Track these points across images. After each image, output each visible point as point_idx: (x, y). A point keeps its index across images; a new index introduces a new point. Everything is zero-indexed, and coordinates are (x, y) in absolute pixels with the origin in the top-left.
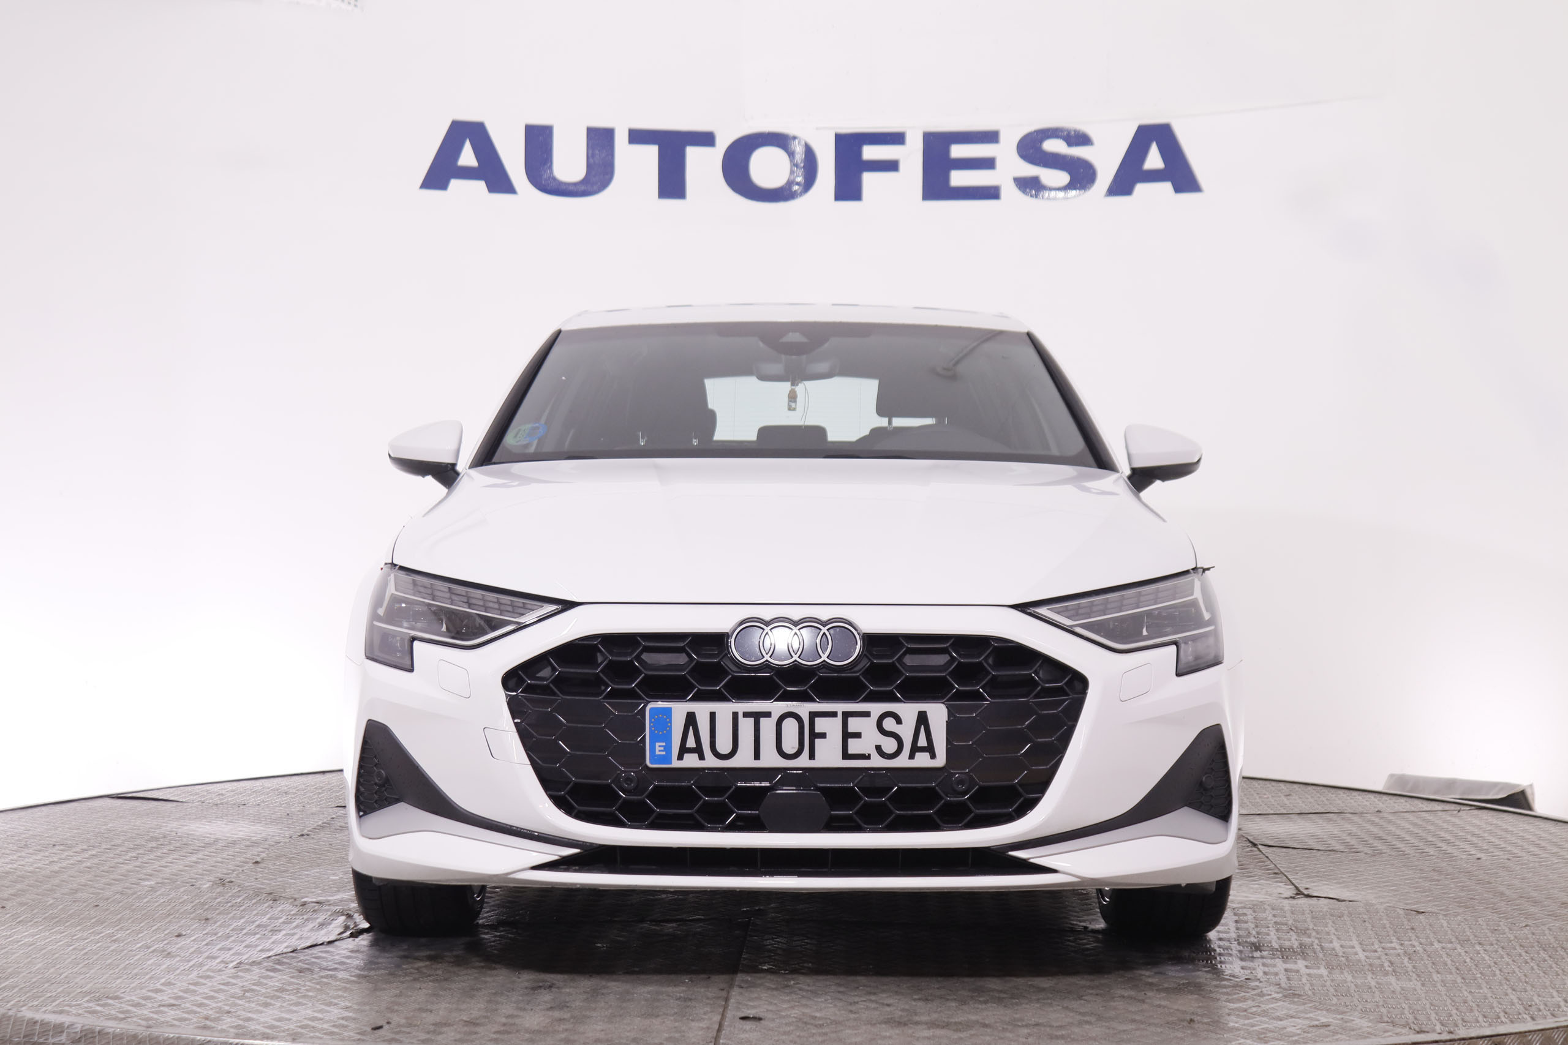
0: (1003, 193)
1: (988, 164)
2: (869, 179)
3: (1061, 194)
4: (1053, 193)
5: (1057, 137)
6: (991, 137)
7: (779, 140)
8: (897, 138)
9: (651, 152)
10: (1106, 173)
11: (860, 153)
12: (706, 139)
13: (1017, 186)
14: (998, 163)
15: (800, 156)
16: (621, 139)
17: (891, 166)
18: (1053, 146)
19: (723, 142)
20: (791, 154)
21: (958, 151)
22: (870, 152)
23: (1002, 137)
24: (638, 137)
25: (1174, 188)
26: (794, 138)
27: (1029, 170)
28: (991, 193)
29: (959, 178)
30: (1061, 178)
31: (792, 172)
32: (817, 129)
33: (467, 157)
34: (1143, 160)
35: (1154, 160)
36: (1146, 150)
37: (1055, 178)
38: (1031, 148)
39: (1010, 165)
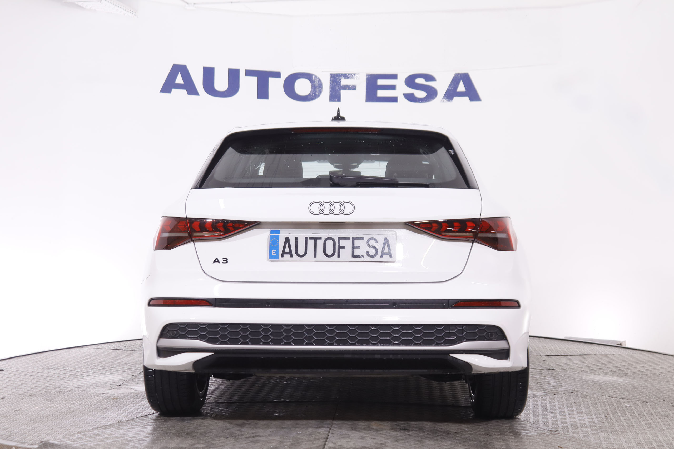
0: (399, 100)
1: (393, 88)
2: (343, 92)
3: (422, 101)
4: (419, 101)
5: (421, 77)
6: (394, 77)
7: (308, 76)
9: (255, 79)
10: (442, 92)
11: (340, 82)
12: (277, 75)
13: (405, 97)
14: (397, 87)
15: (316, 83)
16: (242, 74)
17: (354, 88)
18: (420, 81)
19: (284, 76)
20: (312, 82)
21: (380, 82)
22: (344, 82)
23: (399, 77)
24: (249, 73)
26: (313, 75)
27: (410, 91)
28: (394, 100)
29: (381, 93)
30: (423, 94)
31: (312, 89)
32: (323, 71)
33: (179, 80)
34: (457, 88)
35: (461, 88)
36: (458, 84)
37: (421, 94)
38: (410, 81)
39: (402, 89)
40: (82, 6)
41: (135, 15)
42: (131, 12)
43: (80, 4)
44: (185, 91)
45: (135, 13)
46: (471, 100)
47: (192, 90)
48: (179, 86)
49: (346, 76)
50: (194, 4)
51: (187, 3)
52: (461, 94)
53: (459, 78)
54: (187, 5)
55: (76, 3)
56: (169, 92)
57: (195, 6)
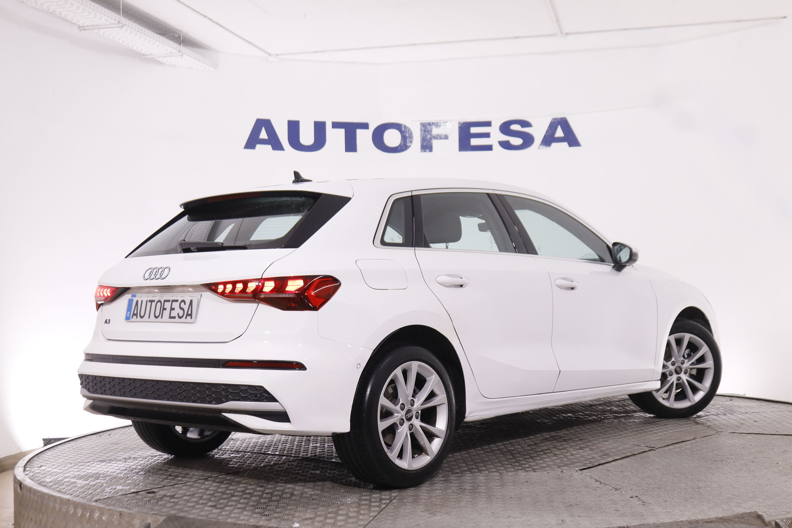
0: (494, 148)
1: (487, 135)
2: (435, 142)
3: (518, 148)
4: (515, 148)
5: (517, 123)
6: (488, 124)
7: (397, 126)
9: (342, 132)
11: (431, 131)
12: (365, 126)
13: (500, 145)
14: (491, 135)
16: (329, 126)
18: (515, 127)
20: (401, 132)
21: (474, 130)
22: (435, 131)
23: (493, 124)
24: (336, 125)
25: (569, 145)
26: (403, 125)
27: (505, 138)
28: (489, 148)
29: (474, 142)
30: (520, 142)
31: (402, 140)
32: (413, 121)
33: (263, 135)
34: (554, 133)
35: (559, 133)
36: (556, 129)
37: (516, 141)
38: (505, 128)
39: (496, 136)
40: (161, 61)
41: (216, 69)
42: (212, 66)
43: (160, 59)
44: (269, 147)
45: (216, 66)
47: (277, 145)
48: (263, 142)
49: (437, 125)
50: (277, 55)
51: (270, 54)
52: (560, 140)
53: (557, 123)
54: (269, 56)
55: (156, 59)
56: (253, 147)
57: (278, 57)
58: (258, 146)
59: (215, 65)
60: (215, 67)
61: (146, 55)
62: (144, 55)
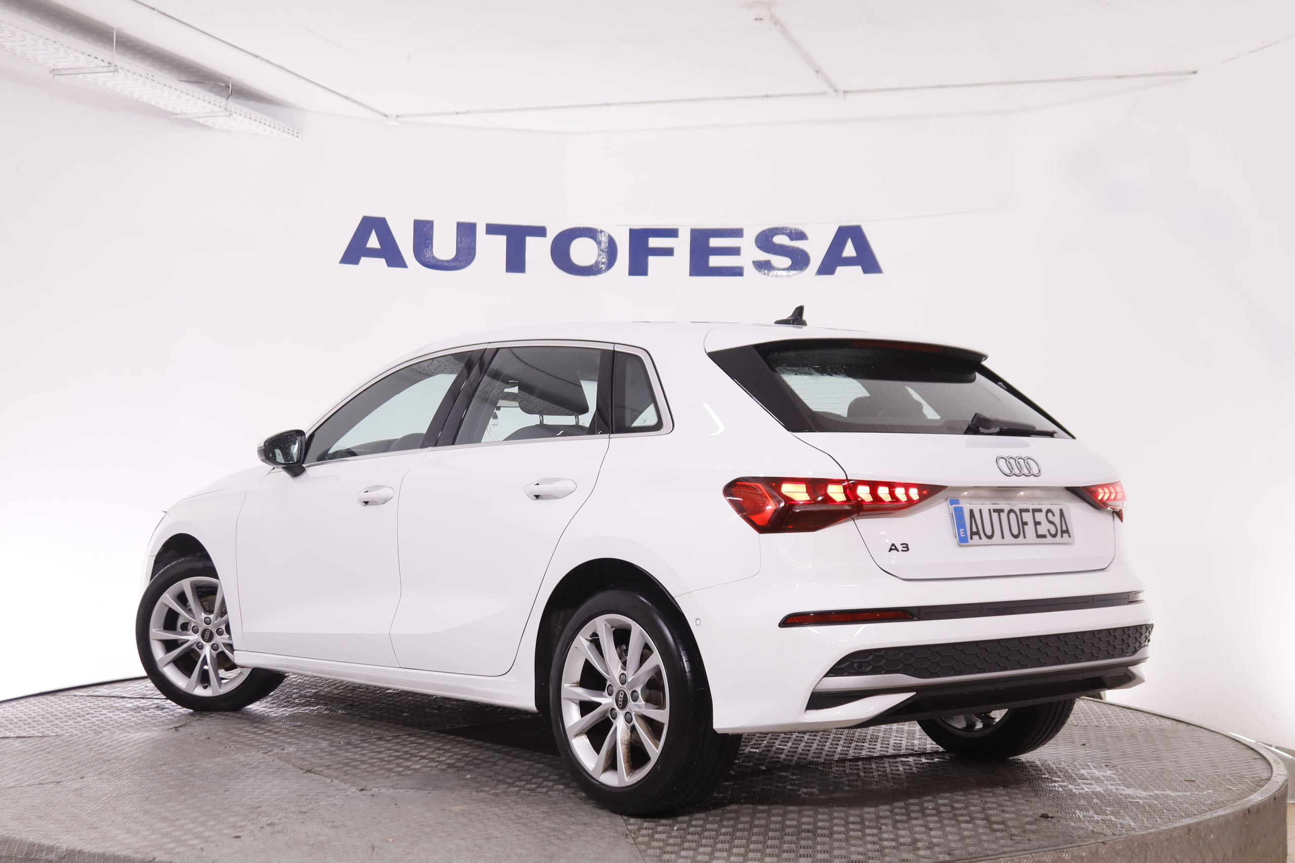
0: (745, 272)
1: (735, 251)
2: (652, 260)
3: (785, 273)
4: (779, 273)
5: (783, 234)
6: (737, 233)
7: (590, 233)
8: (672, 233)
9: (503, 239)
10: (816, 260)
11: (647, 243)
12: (540, 232)
13: (755, 267)
14: (742, 251)
15: (604, 245)
16: (481, 231)
17: (669, 252)
18: (780, 240)
19: (552, 234)
20: (599, 243)
21: (714, 242)
22: (654, 242)
23: (745, 233)
24: (492, 229)
25: (864, 269)
26: (602, 231)
27: (763, 256)
28: (737, 272)
29: (715, 261)
30: (786, 262)
31: (599, 255)
32: (617, 225)
33: (373, 242)
34: (842, 250)
35: (849, 250)
36: (844, 244)
37: (781, 262)
38: (765, 241)
39: (750, 253)
40: (205, 124)
41: (297, 136)
42: (291, 132)
43: (202, 121)
44: (382, 261)
45: (298, 133)
46: (866, 271)
47: (394, 258)
48: (373, 253)
49: (657, 233)
50: (397, 116)
51: (386, 116)
52: (849, 262)
53: (846, 234)
54: (385, 118)
55: (195, 120)
56: (356, 262)
57: (399, 119)
58: (364, 260)
59: (295, 132)
60: (295, 134)
61: (177, 114)
62: (174, 114)
